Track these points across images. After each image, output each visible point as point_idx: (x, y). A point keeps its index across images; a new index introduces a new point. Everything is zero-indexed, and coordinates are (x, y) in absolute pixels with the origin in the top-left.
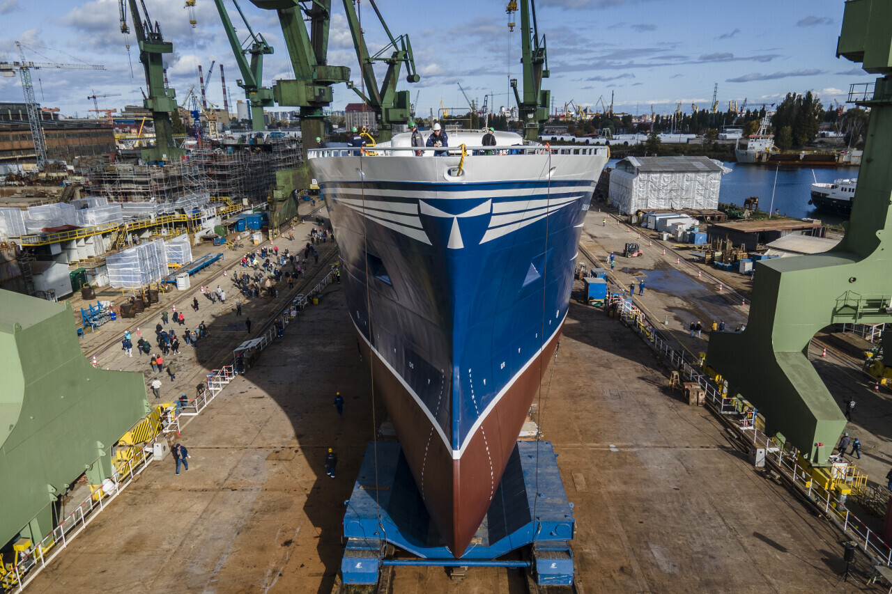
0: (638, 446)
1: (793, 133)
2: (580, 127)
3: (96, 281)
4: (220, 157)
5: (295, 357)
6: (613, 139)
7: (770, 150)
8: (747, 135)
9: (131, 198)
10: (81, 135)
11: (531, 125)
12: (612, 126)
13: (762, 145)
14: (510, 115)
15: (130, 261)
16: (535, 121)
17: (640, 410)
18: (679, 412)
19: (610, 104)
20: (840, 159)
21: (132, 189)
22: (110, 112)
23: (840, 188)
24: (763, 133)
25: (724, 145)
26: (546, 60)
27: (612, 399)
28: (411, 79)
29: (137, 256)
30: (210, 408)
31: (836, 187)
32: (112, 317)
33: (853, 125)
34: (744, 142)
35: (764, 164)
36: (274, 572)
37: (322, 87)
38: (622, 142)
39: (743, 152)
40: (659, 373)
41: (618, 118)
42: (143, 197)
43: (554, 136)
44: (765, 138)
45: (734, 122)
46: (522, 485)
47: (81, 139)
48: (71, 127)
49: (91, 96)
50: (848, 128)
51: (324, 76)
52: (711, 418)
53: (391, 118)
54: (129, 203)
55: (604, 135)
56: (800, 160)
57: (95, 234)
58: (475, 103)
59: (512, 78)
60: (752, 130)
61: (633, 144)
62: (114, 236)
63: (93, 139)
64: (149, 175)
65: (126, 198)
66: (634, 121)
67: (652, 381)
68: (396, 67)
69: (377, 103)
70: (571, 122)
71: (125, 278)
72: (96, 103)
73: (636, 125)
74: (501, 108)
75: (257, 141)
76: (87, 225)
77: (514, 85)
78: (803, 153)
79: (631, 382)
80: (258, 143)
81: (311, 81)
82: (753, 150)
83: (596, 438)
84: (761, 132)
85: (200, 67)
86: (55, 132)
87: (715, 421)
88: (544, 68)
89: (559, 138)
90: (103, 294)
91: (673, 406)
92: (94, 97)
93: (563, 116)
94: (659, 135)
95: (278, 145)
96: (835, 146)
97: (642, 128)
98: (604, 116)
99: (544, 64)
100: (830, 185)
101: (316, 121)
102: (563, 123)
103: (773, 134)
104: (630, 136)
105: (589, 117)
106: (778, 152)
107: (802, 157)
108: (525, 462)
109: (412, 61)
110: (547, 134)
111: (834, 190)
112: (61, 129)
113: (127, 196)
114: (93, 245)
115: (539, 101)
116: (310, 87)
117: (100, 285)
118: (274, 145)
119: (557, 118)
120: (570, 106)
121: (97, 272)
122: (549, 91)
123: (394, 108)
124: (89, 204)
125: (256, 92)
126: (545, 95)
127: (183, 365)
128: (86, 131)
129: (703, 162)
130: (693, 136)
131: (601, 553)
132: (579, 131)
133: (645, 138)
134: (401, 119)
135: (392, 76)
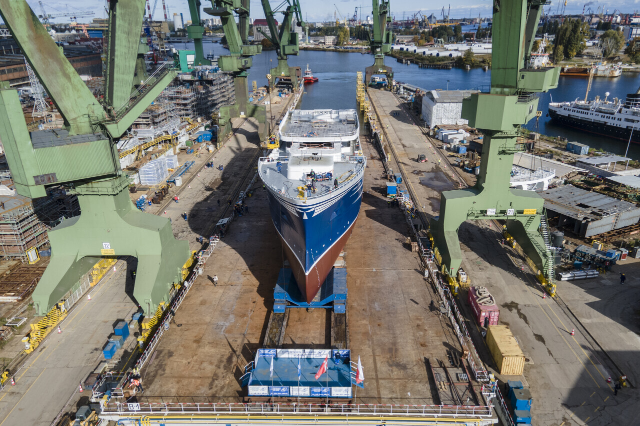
0: (384, 269)
1: (565, 50)
3: (134, 181)
5: (245, 228)
7: (546, 65)
9: (140, 127)
10: (81, 60)
11: (379, 56)
12: (446, 36)
13: (540, 61)
15: (151, 171)
16: (381, 53)
17: (391, 254)
18: (406, 255)
20: (591, 72)
23: (563, 108)
27: (381, 249)
30: (213, 253)
32: (150, 204)
33: (607, 43)
36: (251, 310)
37: (247, 59)
38: (448, 54)
42: (146, 126)
43: (402, 46)
44: (542, 56)
46: (332, 283)
47: (81, 62)
50: (604, 44)
51: (247, 52)
53: (286, 53)
54: (139, 129)
56: (564, 72)
61: (455, 56)
62: (136, 153)
63: (89, 62)
67: (400, 241)
68: (289, 17)
69: (277, 42)
71: (149, 180)
78: (567, 67)
79: (392, 241)
80: (204, 79)
81: (240, 55)
83: (369, 266)
84: (540, 51)
87: (419, 259)
89: (405, 48)
90: (140, 189)
91: (405, 252)
93: (413, 23)
95: (216, 80)
97: (468, 36)
101: (242, 78)
102: (410, 33)
104: (456, 46)
107: (566, 70)
108: (335, 275)
109: (300, 12)
111: (560, 109)
115: (384, 40)
116: (239, 60)
118: (214, 80)
121: (135, 177)
123: (289, 45)
126: (389, 35)
131: (358, 305)
134: (293, 52)
135: (287, 23)
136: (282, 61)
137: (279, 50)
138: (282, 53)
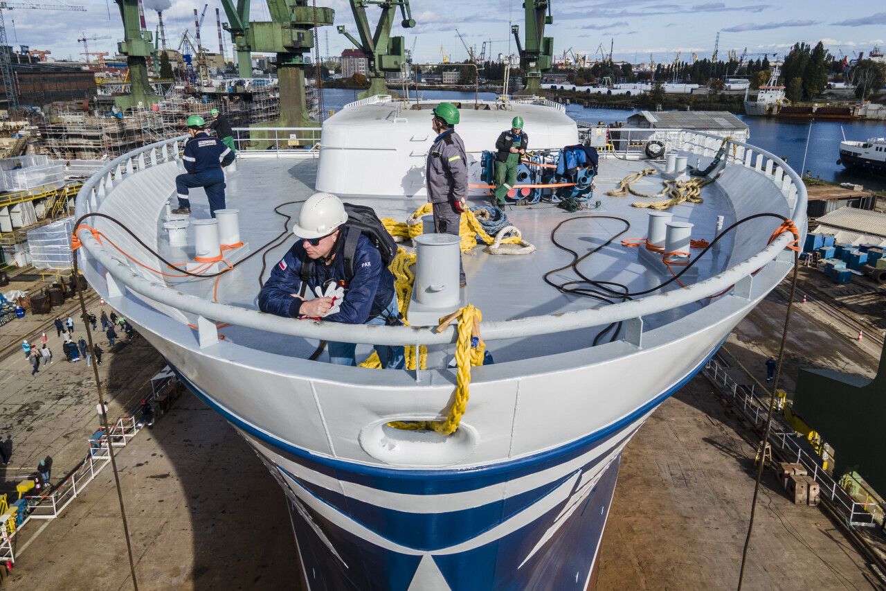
1: (803, 85)
2: (580, 76)
3: (16, 260)
4: (192, 107)
6: (614, 89)
7: (781, 102)
8: (755, 86)
9: (80, 155)
10: (59, 80)
11: (533, 74)
12: (613, 75)
13: (772, 97)
14: (508, 62)
15: (56, 237)
16: (537, 70)
17: (722, 512)
18: (784, 521)
19: (609, 52)
20: (855, 113)
21: (81, 144)
22: (102, 55)
23: (875, 146)
24: (774, 85)
25: (731, 96)
26: (549, 5)
27: (676, 486)
28: (406, 24)
29: (66, 231)
31: (870, 146)
32: (20, 313)
33: (865, 77)
34: (753, 92)
35: (774, 116)
37: (302, 31)
38: (624, 92)
39: (752, 103)
40: (732, 430)
41: (618, 66)
42: (94, 153)
43: (554, 85)
44: (776, 90)
45: (736, 72)
47: (58, 83)
48: (48, 71)
49: (82, 39)
50: (860, 80)
51: (303, 19)
52: (838, 535)
53: (385, 66)
54: (77, 160)
55: (604, 83)
56: (813, 113)
57: (23, 200)
58: (473, 50)
59: (513, 24)
60: (760, 81)
61: (636, 94)
62: (50, 203)
63: (72, 83)
64: (101, 128)
65: (75, 155)
66: (634, 69)
67: (726, 448)
68: (390, 11)
69: (370, 49)
70: (571, 71)
71: (50, 258)
72: (86, 46)
73: (636, 74)
74: (499, 55)
75: (236, 89)
76: (16, 190)
77: (515, 32)
78: (816, 106)
79: (695, 449)
80: (238, 92)
81: (289, 23)
82: (763, 102)
84: (772, 83)
85: (195, 11)
86: (29, 76)
87: (845, 542)
88: (547, 15)
89: (559, 87)
90: (20, 278)
91: (772, 506)
92: (84, 40)
93: (562, 64)
94: (662, 85)
95: (259, 93)
96: (845, 98)
97: (643, 77)
98: (604, 65)
99: (548, 9)
100: (862, 144)
101: (294, 69)
102: (562, 71)
103: (784, 85)
104: (632, 85)
105: (587, 66)
106: (789, 104)
107: (815, 109)
109: (407, 5)
110: (546, 82)
111: (867, 150)
112: (36, 73)
113: (75, 152)
114: (20, 215)
115: (542, 49)
116: (287, 30)
117: (21, 265)
118: (255, 93)
119: (556, 66)
120: (569, 53)
121: (17, 250)
122: (553, 38)
123: (388, 54)
124: (22, 164)
125: (243, 36)
126: (548, 42)
127: (88, 394)
128: (64, 75)
129: (726, 118)
130: (696, 86)
132: (579, 79)
133: (649, 87)
134: (395, 66)
135: (386, 20)
136: (378, 79)
137: (372, 63)
138: (377, 67)
